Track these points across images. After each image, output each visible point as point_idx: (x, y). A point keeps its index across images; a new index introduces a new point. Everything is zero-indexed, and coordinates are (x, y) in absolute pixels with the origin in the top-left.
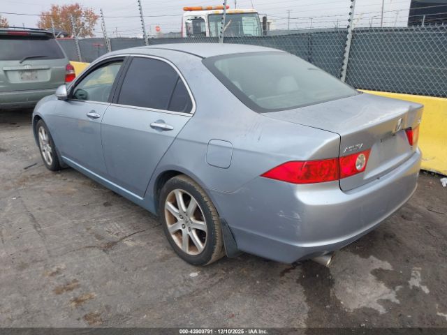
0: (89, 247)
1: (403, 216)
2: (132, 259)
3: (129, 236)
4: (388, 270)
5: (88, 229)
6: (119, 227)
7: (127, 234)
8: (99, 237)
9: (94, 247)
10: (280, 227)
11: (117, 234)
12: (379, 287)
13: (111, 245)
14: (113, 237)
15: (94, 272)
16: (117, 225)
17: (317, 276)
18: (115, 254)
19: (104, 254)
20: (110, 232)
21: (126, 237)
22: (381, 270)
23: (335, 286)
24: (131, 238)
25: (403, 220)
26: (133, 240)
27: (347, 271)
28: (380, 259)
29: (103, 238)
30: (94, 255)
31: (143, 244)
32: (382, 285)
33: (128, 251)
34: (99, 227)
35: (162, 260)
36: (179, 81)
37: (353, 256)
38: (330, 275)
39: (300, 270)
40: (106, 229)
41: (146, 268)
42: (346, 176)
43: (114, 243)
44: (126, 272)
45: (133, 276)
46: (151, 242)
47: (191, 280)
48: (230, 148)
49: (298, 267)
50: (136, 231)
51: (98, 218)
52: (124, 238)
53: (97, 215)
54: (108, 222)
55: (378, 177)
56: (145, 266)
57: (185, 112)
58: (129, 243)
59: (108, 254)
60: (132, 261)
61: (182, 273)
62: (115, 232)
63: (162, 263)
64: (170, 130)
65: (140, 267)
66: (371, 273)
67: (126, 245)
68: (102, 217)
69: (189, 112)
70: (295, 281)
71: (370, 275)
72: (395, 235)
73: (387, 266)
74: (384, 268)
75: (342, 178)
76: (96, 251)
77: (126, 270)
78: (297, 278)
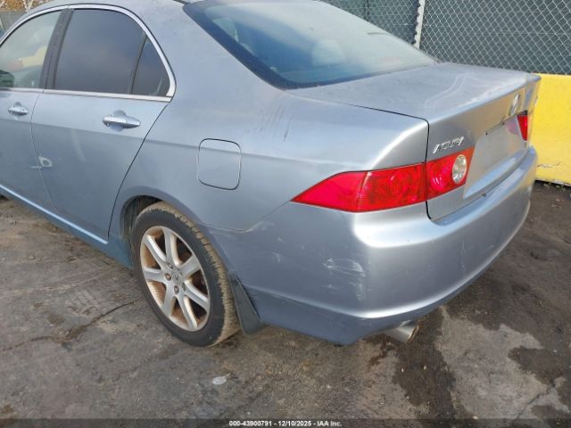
0: (37, 339)
1: (532, 255)
2: (113, 358)
3: (108, 313)
4: (535, 349)
5: (37, 306)
6: (91, 298)
7: (105, 311)
8: (56, 319)
9: (46, 338)
10: (330, 286)
11: (88, 312)
12: (527, 382)
13: (77, 332)
14: (79, 319)
15: (44, 387)
16: (87, 294)
17: (425, 368)
18: (83, 350)
19: (63, 351)
20: (74, 309)
21: (102, 316)
22: (523, 349)
23: (458, 385)
24: (110, 318)
25: (535, 261)
26: (113, 321)
27: (471, 355)
28: (516, 330)
29: (62, 321)
30: (44, 355)
31: (131, 327)
32: (532, 378)
33: (106, 342)
34: (57, 300)
35: (164, 355)
36: (147, 43)
37: (474, 327)
38: (445, 364)
39: (395, 359)
40: (68, 303)
41: (136, 374)
42: (437, 194)
43: (83, 329)
44: (102, 384)
45: (113, 390)
46: (143, 322)
47: (214, 391)
48: (237, 153)
49: (390, 353)
50: (118, 304)
51: (55, 285)
52: (98, 319)
53: (55, 279)
54: (71, 291)
55: (484, 194)
56: (135, 369)
57: (159, 95)
58: (107, 328)
59: (70, 350)
60: (111, 361)
61: (199, 378)
62: (85, 309)
63: (164, 362)
64: (135, 126)
65: (127, 372)
66: (510, 356)
67: (102, 332)
68: (63, 283)
69: (164, 95)
70: (390, 380)
71: (509, 360)
72: (528, 286)
73: (530, 341)
74: (527, 347)
75: (431, 198)
76: (50, 346)
77: (100, 380)
78: (393, 374)
